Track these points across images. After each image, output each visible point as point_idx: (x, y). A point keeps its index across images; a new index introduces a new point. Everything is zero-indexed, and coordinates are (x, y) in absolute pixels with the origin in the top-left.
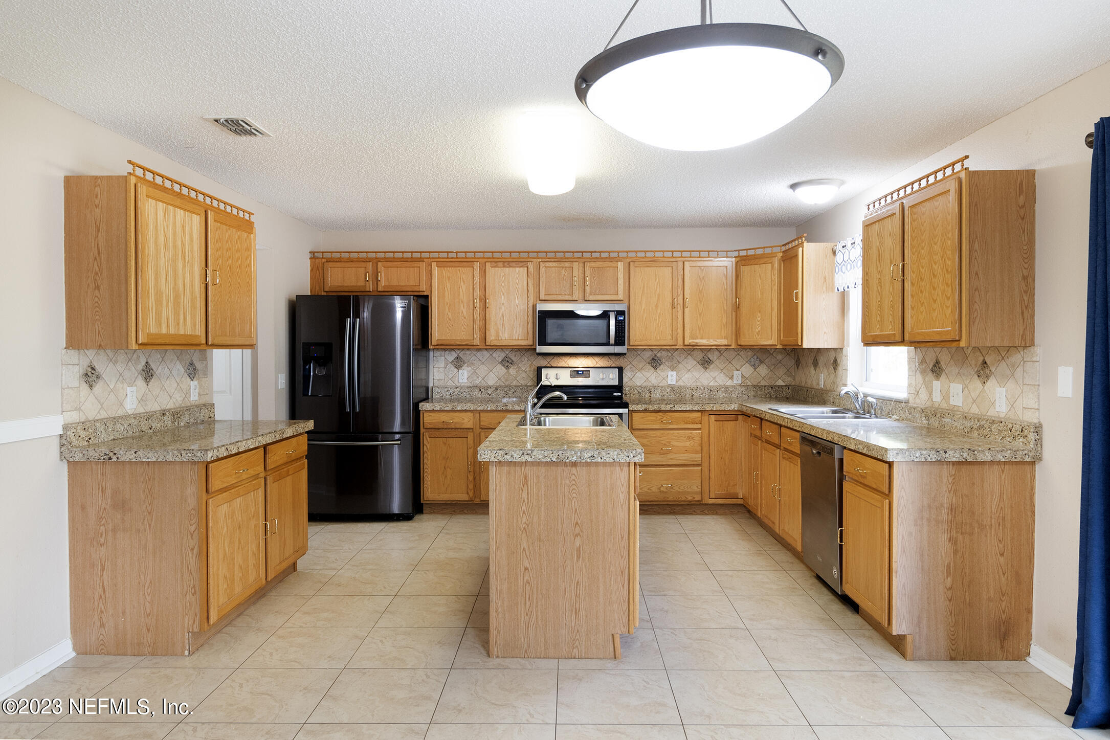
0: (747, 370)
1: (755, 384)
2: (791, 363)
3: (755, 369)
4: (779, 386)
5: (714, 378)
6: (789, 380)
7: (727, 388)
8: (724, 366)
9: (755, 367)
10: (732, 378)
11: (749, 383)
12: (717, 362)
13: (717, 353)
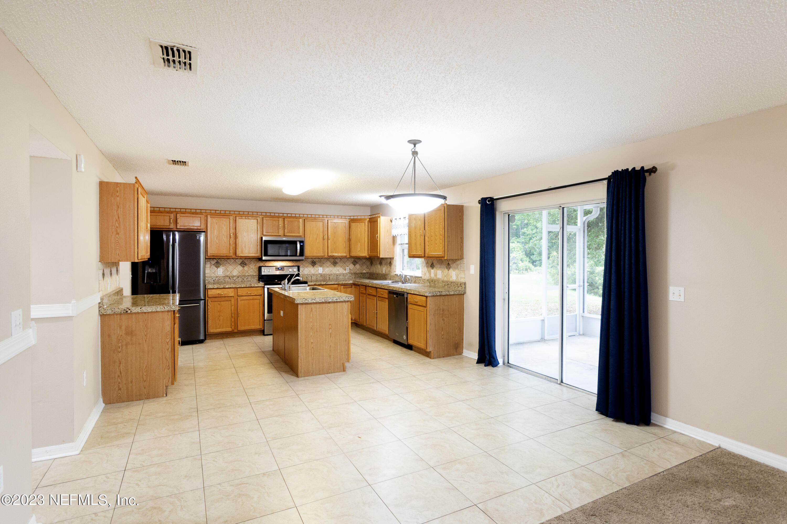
0: (352, 266)
1: (355, 272)
2: (368, 263)
3: (355, 266)
4: (364, 273)
5: (338, 270)
6: (368, 270)
7: (343, 274)
8: (342, 265)
9: (354, 265)
10: (345, 270)
11: (352, 272)
12: (339, 263)
13: (339, 259)
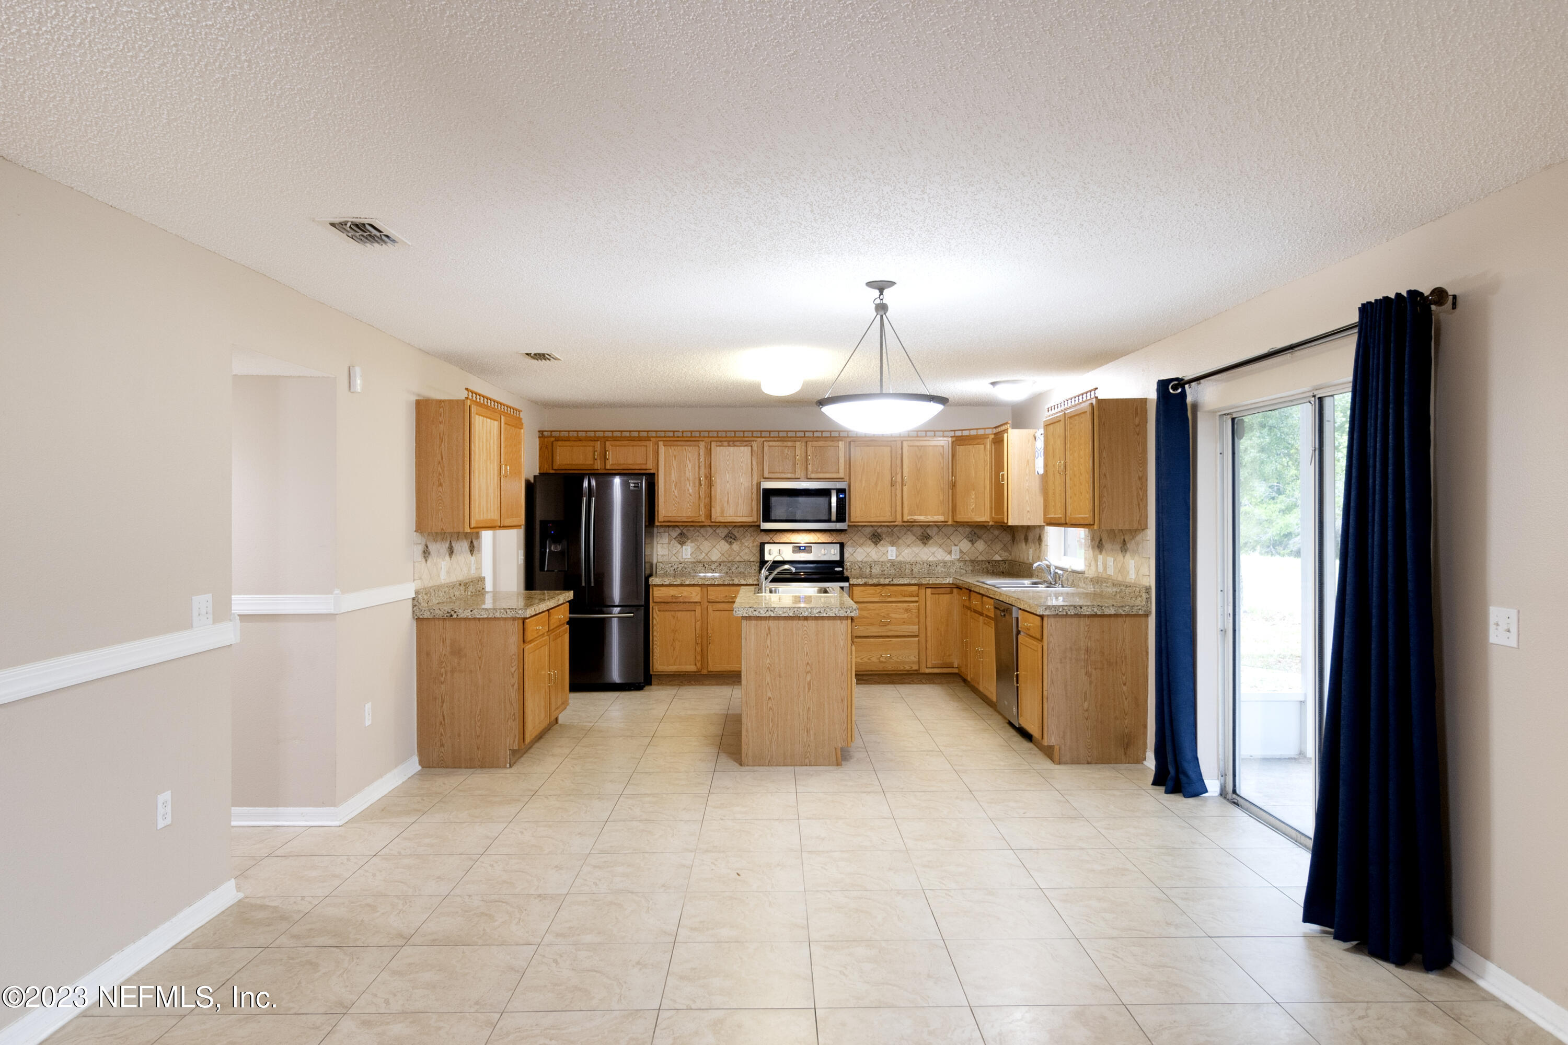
0: (965, 545)
1: (973, 558)
2: (1008, 538)
3: (973, 544)
4: (996, 561)
5: (933, 553)
6: (1005, 555)
7: (945, 563)
8: (943, 541)
9: (972, 542)
10: (950, 553)
11: (967, 558)
12: (936, 538)
13: (936, 529)
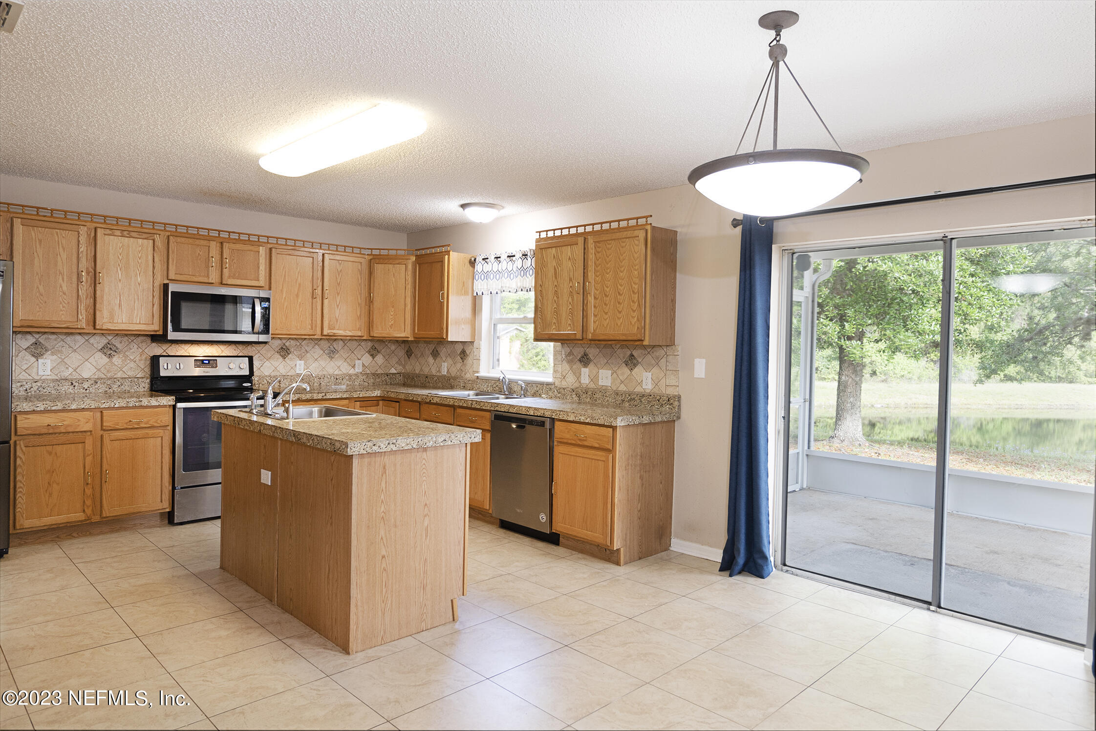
0: (367, 359)
1: (373, 372)
2: (401, 353)
3: (373, 358)
4: (393, 374)
5: (339, 367)
6: (400, 369)
7: (350, 376)
8: (348, 355)
9: (373, 356)
10: (354, 367)
11: (368, 372)
12: (341, 352)
13: (341, 343)
